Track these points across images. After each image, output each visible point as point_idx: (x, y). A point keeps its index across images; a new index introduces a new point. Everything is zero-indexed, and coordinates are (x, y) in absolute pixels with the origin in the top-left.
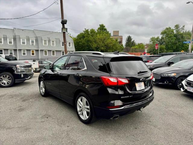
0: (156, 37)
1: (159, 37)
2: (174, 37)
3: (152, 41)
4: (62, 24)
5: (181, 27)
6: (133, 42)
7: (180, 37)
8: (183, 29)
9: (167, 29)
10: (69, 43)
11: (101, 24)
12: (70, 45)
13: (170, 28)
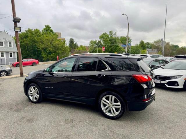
0: (94, 41)
1: (96, 41)
2: (109, 41)
3: (91, 44)
4: (14, 22)
5: (113, 33)
6: (76, 44)
7: (113, 41)
8: (116, 35)
9: (104, 34)
10: (10, 43)
11: (47, 25)
12: (11, 45)
13: (106, 34)
